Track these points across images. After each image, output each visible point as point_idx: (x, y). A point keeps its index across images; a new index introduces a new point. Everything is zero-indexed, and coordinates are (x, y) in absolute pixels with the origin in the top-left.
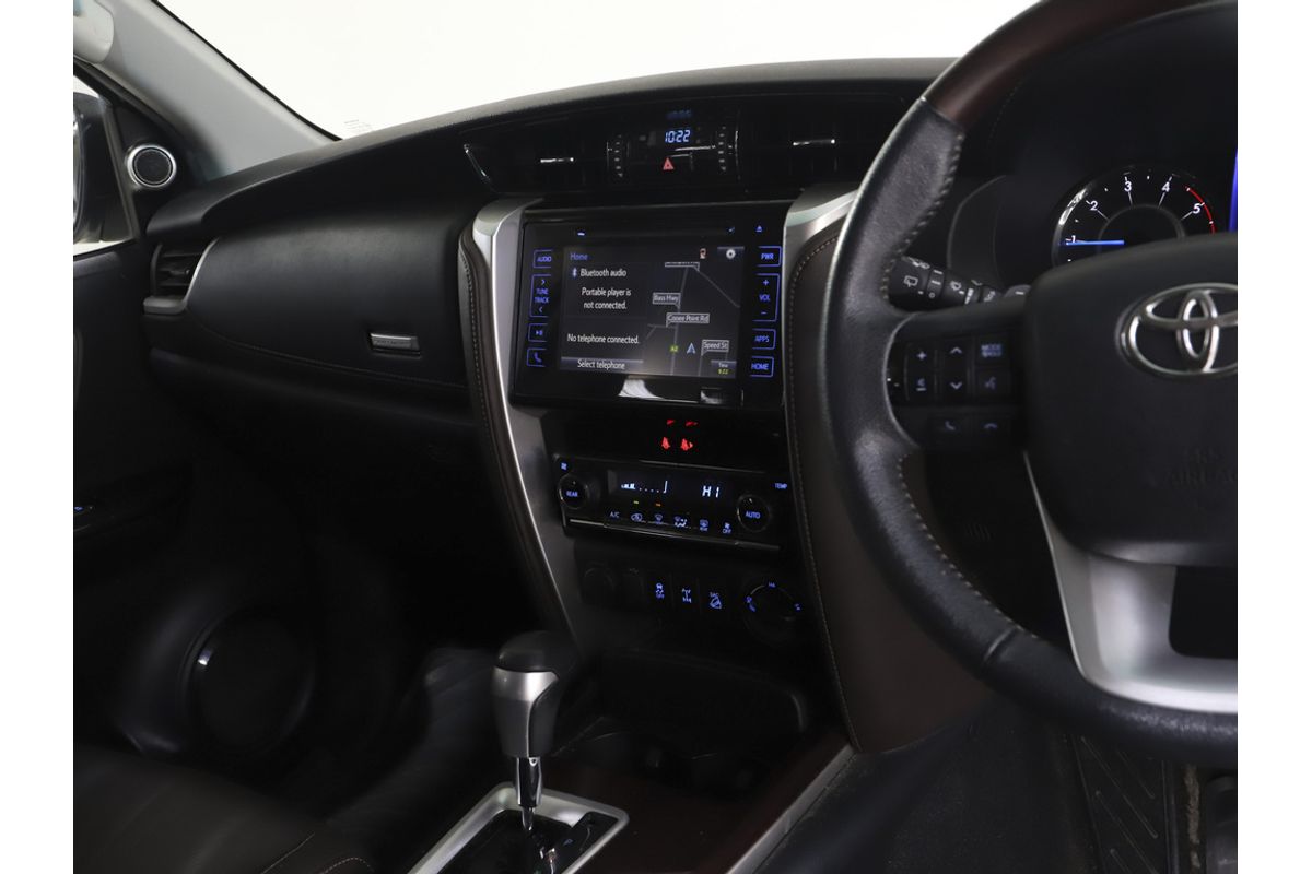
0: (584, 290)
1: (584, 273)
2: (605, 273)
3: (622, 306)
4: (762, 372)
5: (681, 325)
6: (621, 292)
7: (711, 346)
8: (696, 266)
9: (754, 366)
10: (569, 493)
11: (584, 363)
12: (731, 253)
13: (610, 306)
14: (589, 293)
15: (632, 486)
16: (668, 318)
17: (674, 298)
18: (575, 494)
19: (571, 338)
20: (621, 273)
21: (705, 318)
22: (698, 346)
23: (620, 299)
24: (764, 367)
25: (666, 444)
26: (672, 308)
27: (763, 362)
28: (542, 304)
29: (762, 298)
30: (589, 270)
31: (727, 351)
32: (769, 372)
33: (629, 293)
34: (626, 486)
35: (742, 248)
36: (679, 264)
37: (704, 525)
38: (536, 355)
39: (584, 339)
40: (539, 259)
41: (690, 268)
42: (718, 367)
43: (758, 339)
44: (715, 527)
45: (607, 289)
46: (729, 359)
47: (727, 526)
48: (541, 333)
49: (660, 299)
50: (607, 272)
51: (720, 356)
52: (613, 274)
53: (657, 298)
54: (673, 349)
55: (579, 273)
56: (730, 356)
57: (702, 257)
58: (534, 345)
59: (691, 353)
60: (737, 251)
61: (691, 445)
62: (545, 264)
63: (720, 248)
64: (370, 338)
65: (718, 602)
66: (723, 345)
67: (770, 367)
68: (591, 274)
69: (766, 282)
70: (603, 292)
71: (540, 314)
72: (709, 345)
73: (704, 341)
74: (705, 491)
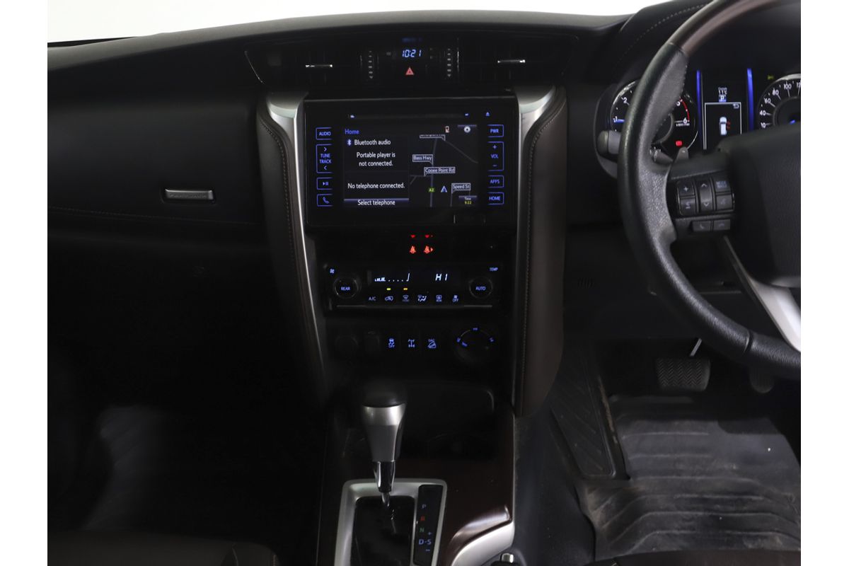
0: (358, 154)
1: (357, 142)
2: (374, 142)
3: (389, 164)
4: (496, 201)
5: (435, 175)
6: (388, 155)
7: (458, 187)
8: (443, 137)
9: (491, 198)
10: (343, 289)
11: (362, 202)
12: (467, 129)
13: (380, 164)
14: (362, 156)
15: (383, 279)
16: (425, 170)
17: (429, 158)
18: (348, 289)
19: (350, 186)
20: (387, 142)
21: (452, 170)
22: (449, 188)
23: (387, 160)
24: (498, 198)
25: (413, 250)
26: (428, 164)
27: (496, 195)
28: (325, 164)
29: (493, 156)
30: (361, 140)
31: (470, 190)
32: (501, 201)
33: (394, 155)
34: (378, 280)
35: (475, 126)
36: (431, 136)
37: (439, 298)
38: (324, 199)
39: (359, 186)
40: (320, 134)
41: (438, 139)
42: (464, 200)
43: (492, 182)
44: (447, 298)
45: (376, 153)
46: (471, 195)
47: (456, 297)
48: (327, 184)
49: (418, 158)
50: (375, 141)
51: (466, 193)
52: (380, 143)
53: (415, 158)
54: (430, 190)
55: (353, 142)
56: (472, 193)
57: (447, 131)
58: (322, 192)
59: (444, 192)
60: (471, 128)
61: (432, 250)
62: (327, 137)
63: (459, 126)
64: (164, 193)
65: (434, 344)
66: (467, 186)
67: (501, 198)
68: (363, 143)
69: (495, 147)
70: (374, 155)
71: (324, 171)
72: (456, 187)
73: (453, 184)
74: (437, 277)
